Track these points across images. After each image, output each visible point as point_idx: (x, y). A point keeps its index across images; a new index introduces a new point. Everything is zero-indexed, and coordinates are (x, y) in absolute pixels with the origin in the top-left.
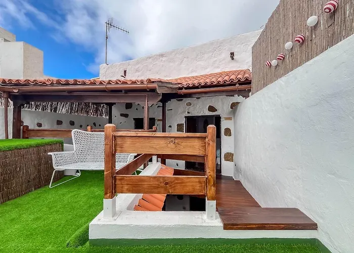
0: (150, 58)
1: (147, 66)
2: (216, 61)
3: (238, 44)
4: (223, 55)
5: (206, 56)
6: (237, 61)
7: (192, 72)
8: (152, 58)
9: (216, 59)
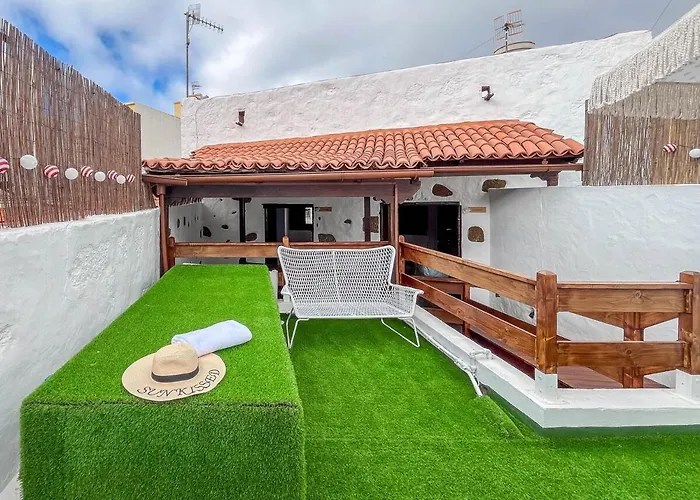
0: (299, 90)
1: (293, 105)
2: (449, 101)
3: (499, 72)
4: (466, 92)
5: (428, 91)
6: (496, 104)
7: (396, 120)
8: (303, 91)
9: (450, 97)
